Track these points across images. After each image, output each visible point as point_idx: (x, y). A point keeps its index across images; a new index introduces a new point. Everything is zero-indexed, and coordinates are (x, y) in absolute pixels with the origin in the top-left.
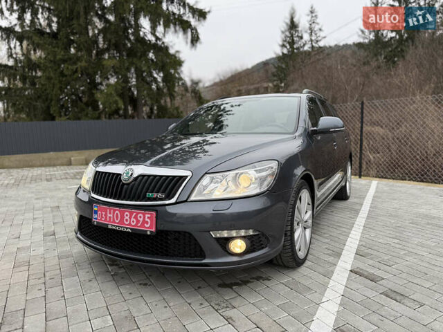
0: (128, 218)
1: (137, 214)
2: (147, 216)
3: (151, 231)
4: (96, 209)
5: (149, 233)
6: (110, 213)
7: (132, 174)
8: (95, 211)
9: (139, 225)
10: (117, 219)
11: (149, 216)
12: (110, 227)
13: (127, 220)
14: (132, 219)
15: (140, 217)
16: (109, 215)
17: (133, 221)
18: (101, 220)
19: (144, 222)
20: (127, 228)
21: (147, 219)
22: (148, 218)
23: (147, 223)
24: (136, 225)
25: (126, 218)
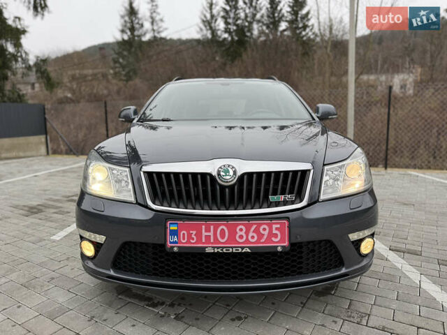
0: (243, 233)
1: (259, 225)
2: (274, 226)
3: (282, 246)
4: (174, 228)
5: (279, 249)
6: (208, 230)
7: (235, 172)
8: (171, 231)
9: (263, 240)
10: (223, 238)
11: (278, 226)
12: (209, 250)
13: (241, 237)
14: (251, 234)
15: (264, 229)
16: (204, 234)
17: (253, 237)
18: (188, 242)
19: (271, 234)
20: (243, 248)
21: (274, 232)
22: (277, 229)
23: (276, 236)
24: (257, 242)
25: (239, 233)
